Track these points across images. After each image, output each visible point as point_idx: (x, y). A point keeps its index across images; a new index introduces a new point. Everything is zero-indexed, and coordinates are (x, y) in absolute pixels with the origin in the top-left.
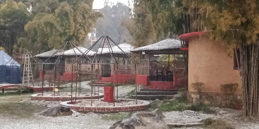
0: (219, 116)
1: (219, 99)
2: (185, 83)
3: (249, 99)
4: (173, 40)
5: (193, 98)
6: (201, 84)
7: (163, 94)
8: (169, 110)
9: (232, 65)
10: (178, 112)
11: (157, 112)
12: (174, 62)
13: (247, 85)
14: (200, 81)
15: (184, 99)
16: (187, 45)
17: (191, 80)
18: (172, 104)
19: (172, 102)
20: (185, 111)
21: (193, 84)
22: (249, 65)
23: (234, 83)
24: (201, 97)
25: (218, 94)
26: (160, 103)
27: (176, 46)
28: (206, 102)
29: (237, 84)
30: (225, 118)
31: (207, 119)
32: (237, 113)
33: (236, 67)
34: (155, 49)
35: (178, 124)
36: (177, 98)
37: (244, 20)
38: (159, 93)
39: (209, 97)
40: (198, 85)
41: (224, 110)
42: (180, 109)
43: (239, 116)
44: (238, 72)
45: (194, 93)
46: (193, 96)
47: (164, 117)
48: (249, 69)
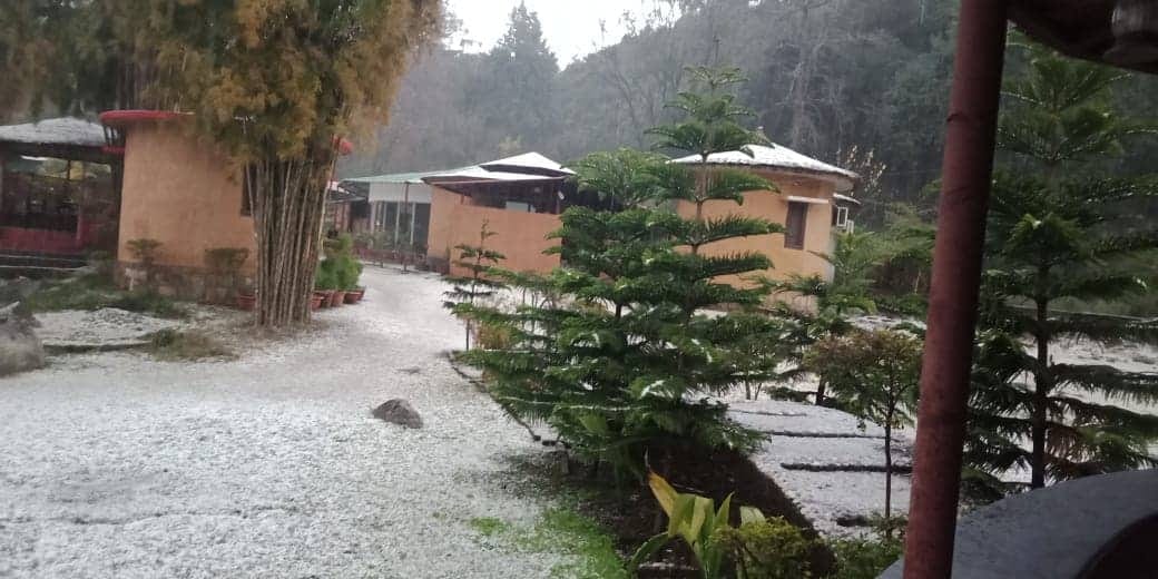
0: (194, 325)
1: (198, 284)
2: (109, 241)
3: (271, 286)
4: (82, 123)
5: (128, 279)
6: (154, 244)
7: (39, 263)
8: (56, 307)
9: (239, 206)
10: (82, 314)
11: (15, 311)
12: (84, 182)
13: (270, 255)
14: (153, 236)
15: (106, 279)
16: (120, 144)
17: (127, 233)
18: (66, 291)
19: (67, 286)
20: (104, 312)
21: (130, 242)
22: (277, 208)
23: (240, 247)
24: (150, 278)
25: (194, 272)
26: (29, 288)
27: (90, 138)
28: (165, 290)
29: (245, 251)
30: (208, 330)
31: (161, 332)
32: (240, 317)
33: (246, 210)
34: (25, 140)
35: (77, 343)
36: (86, 278)
37: (274, 100)
38: (31, 262)
39: (175, 276)
40: (145, 247)
41: (209, 310)
42: (90, 306)
43: (244, 325)
44: (249, 221)
45: (133, 266)
46: (128, 272)
47: (38, 325)
48: (276, 218)
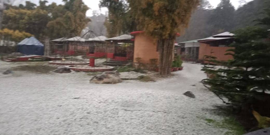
0: (147, 75)
1: (148, 66)
2: (132, 58)
3: (162, 67)
4: (127, 35)
5: (135, 65)
6: (140, 58)
7: (121, 63)
8: (123, 71)
9: (156, 50)
10: (127, 73)
11: (117, 71)
12: (128, 47)
13: (162, 59)
14: (140, 57)
15: (131, 66)
16: (134, 39)
17: (135, 56)
18: (124, 69)
19: (125, 67)
20: (131, 72)
21: (136, 58)
22: (163, 49)
23: (156, 58)
24: (140, 65)
25: (148, 64)
26: (119, 68)
27: (129, 38)
28: (142, 68)
29: (157, 59)
30: (150, 76)
31: (141, 76)
32: (156, 73)
33: (157, 51)
34: (119, 39)
35: (127, 78)
36: (128, 66)
37: (162, 26)
38: (119, 63)
39: (144, 65)
40: (138, 59)
41: (150, 72)
42: (129, 71)
43: (157, 75)
44: (158, 53)
45: (136, 63)
46: (136, 64)
47: (120, 74)
48: (163, 52)
